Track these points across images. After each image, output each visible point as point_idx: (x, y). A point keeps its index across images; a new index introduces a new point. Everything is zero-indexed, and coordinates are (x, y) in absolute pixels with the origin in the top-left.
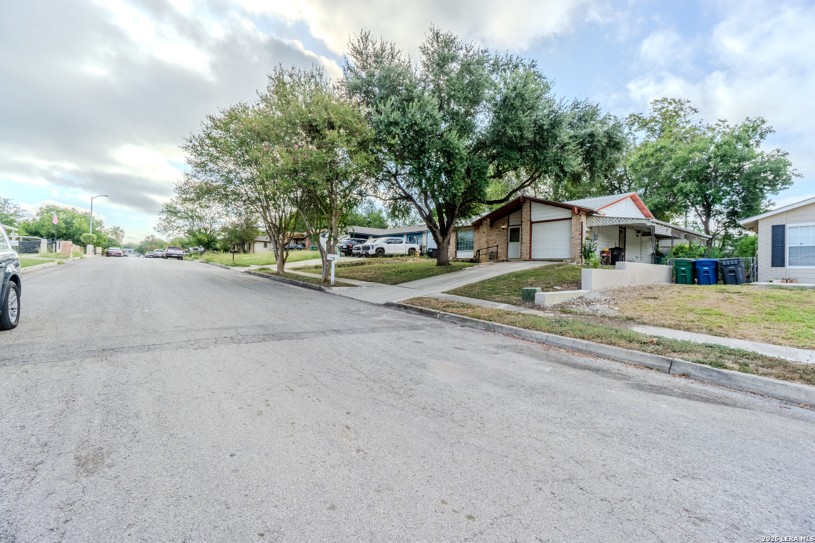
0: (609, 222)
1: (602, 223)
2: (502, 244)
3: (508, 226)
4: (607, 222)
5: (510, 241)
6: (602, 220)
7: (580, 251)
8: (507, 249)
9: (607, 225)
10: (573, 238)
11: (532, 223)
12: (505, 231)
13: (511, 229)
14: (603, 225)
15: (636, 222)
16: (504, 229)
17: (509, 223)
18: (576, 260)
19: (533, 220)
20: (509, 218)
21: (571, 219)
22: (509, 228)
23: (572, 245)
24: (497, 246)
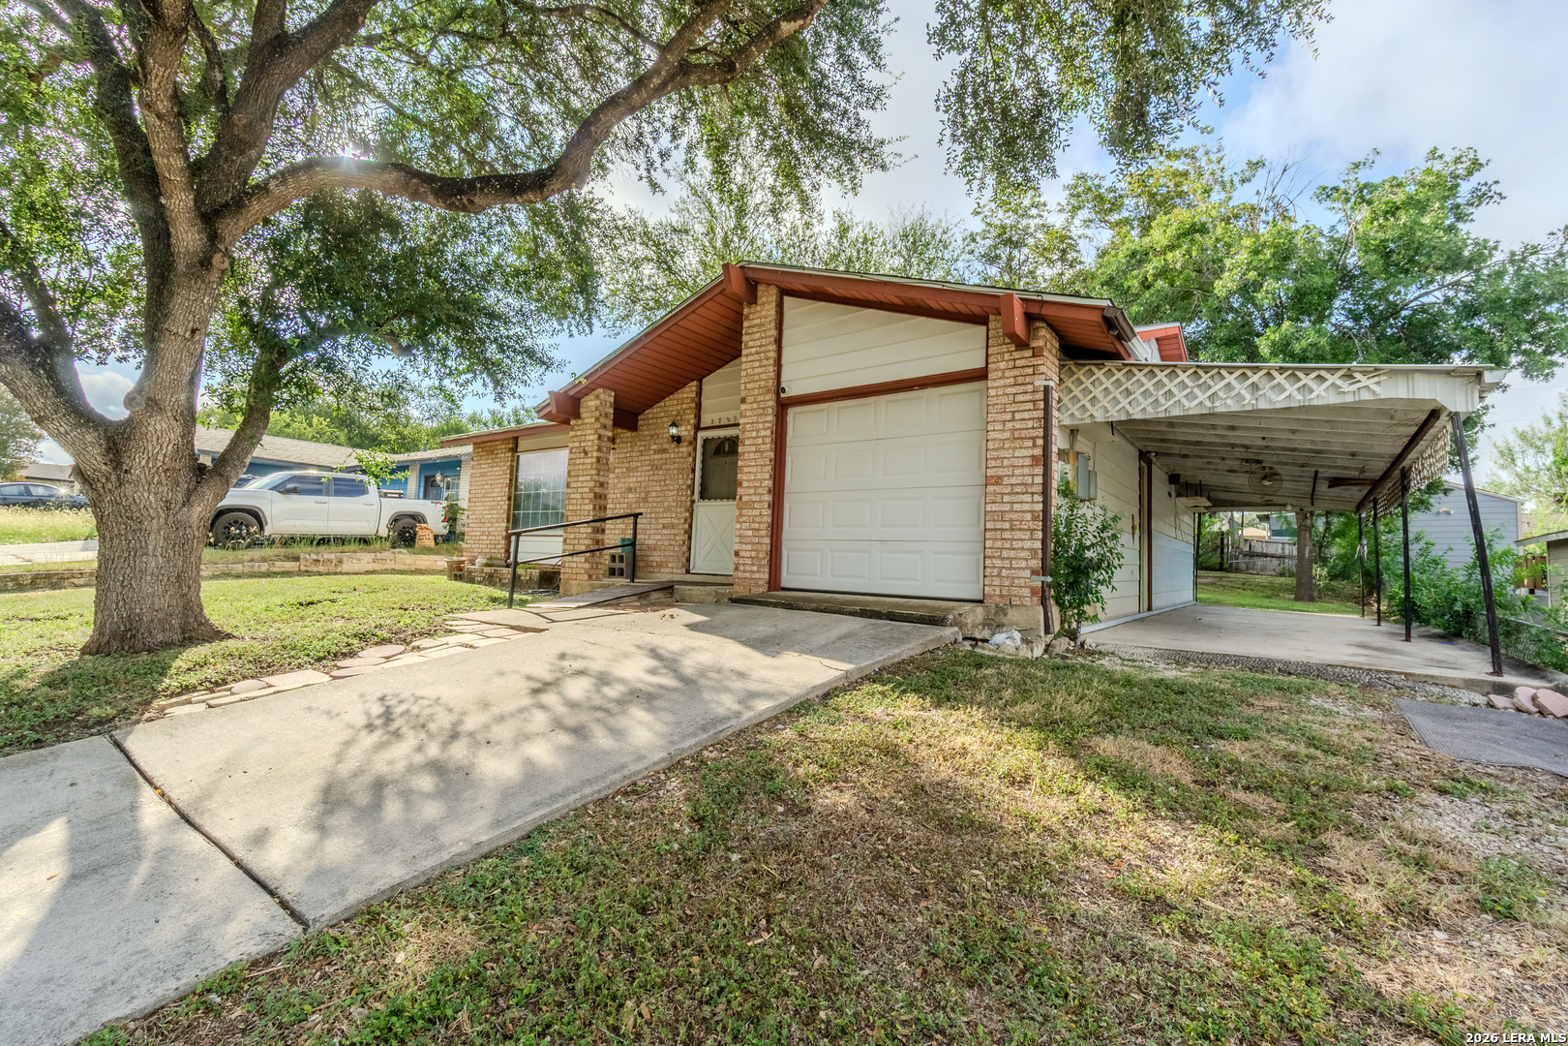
0: (1191, 396)
1: (1144, 403)
2: (668, 509)
3: (698, 428)
4: (1179, 395)
5: (703, 496)
6: (1149, 385)
7: (1036, 563)
8: (689, 533)
9: (1176, 412)
10: (998, 480)
11: (783, 405)
12: (684, 449)
13: (706, 441)
14: (1151, 413)
15: (1365, 396)
16: (678, 440)
17: (698, 417)
18: (1013, 615)
19: (792, 390)
20: (699, 394)
21: (981, 375)
22: (702, 435)
23: (990, 530)
24: (636, 516)
